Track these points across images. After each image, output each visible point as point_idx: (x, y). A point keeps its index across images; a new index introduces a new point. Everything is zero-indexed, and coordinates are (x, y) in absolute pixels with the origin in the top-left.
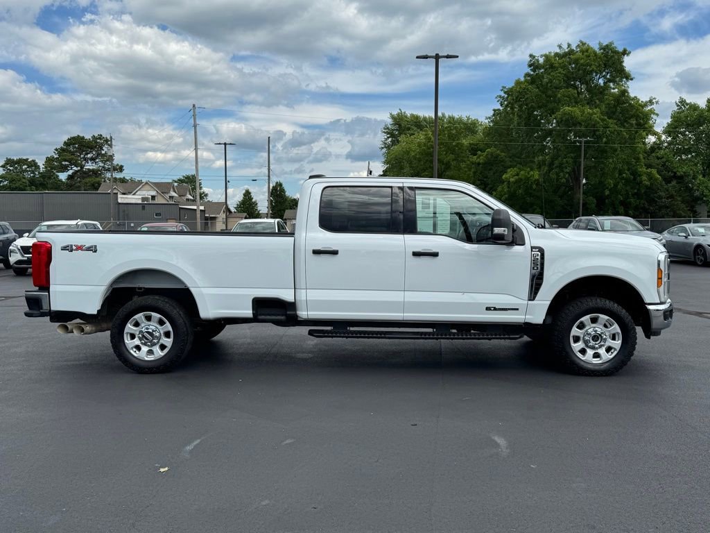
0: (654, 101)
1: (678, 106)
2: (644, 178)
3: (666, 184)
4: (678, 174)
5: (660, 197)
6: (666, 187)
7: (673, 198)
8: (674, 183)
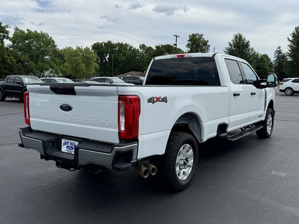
0: (8, 26)
1: (15, 30)
2: (9, 61)
3: (17, 64)
4: (21, 60)
5: (15, 69)
6: (17, 65)
7: (20, 70)
8: (20, 63)
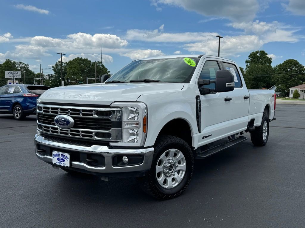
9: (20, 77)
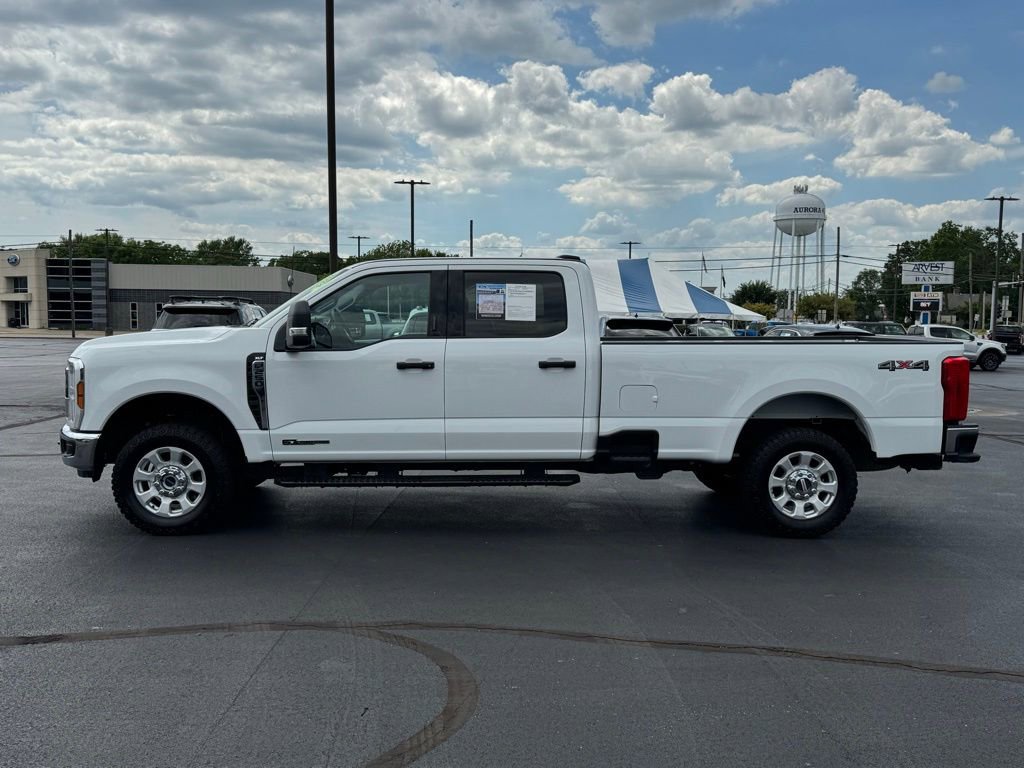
9: (950, 280)
